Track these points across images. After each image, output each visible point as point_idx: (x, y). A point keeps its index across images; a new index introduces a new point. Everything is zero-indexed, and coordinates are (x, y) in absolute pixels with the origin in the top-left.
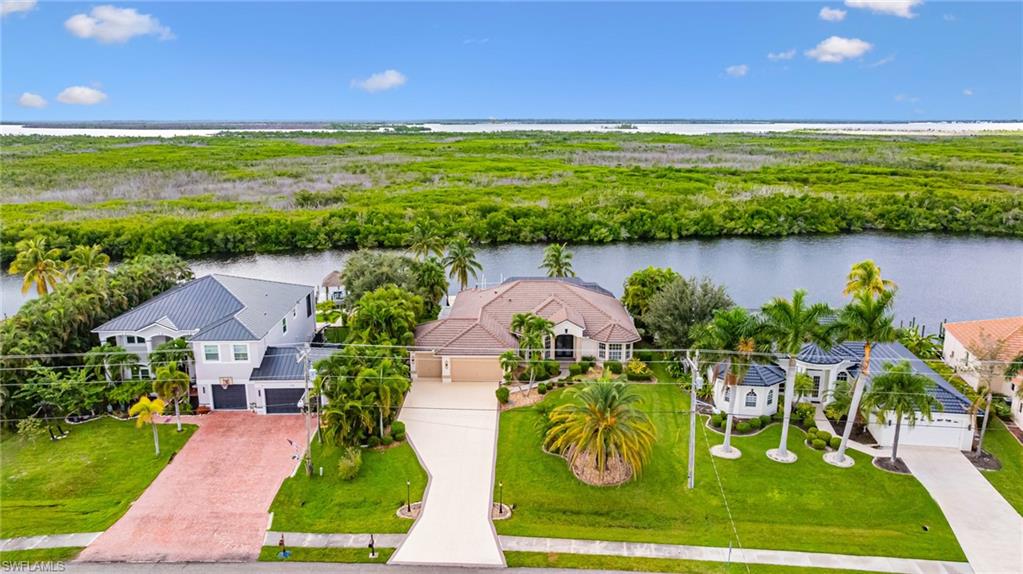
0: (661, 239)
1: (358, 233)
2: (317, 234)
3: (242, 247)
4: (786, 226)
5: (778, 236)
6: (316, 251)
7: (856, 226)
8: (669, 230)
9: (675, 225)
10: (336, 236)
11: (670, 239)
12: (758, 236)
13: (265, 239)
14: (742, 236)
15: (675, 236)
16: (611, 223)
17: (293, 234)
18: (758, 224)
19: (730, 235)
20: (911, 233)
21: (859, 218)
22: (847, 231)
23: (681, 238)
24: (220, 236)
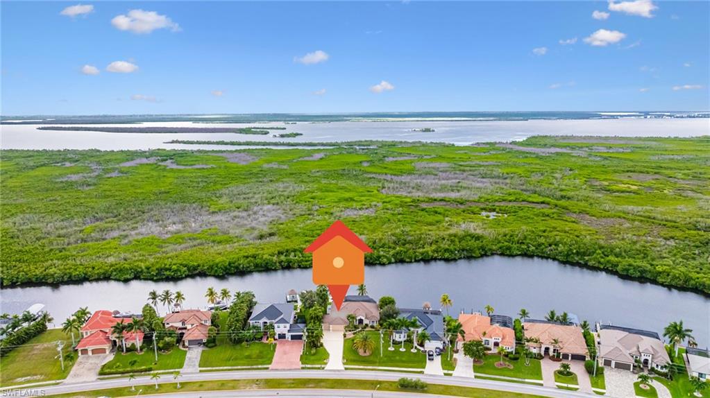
0: (408, 262)
1: (291, 262)
2: (275, 263)
3: (249, 269)
4: (458, 255)
5: (455, 260)
6: (275, 270)
7: (489, 253)
8: (411, 258)
9: (413, 256)
10: (283, 264)
11: (411, 262)
12: (447, 260)
13: (256, 266)
14: (440, 260)
15: (413, 260)
16: (388, 256)
17: (267, 263)
18: (447, 255)
19: (435, 259)
20: (512, 256)
21: (490, 249)
22: (485, 255)
23: (416, 261)
24: (241, 266)
